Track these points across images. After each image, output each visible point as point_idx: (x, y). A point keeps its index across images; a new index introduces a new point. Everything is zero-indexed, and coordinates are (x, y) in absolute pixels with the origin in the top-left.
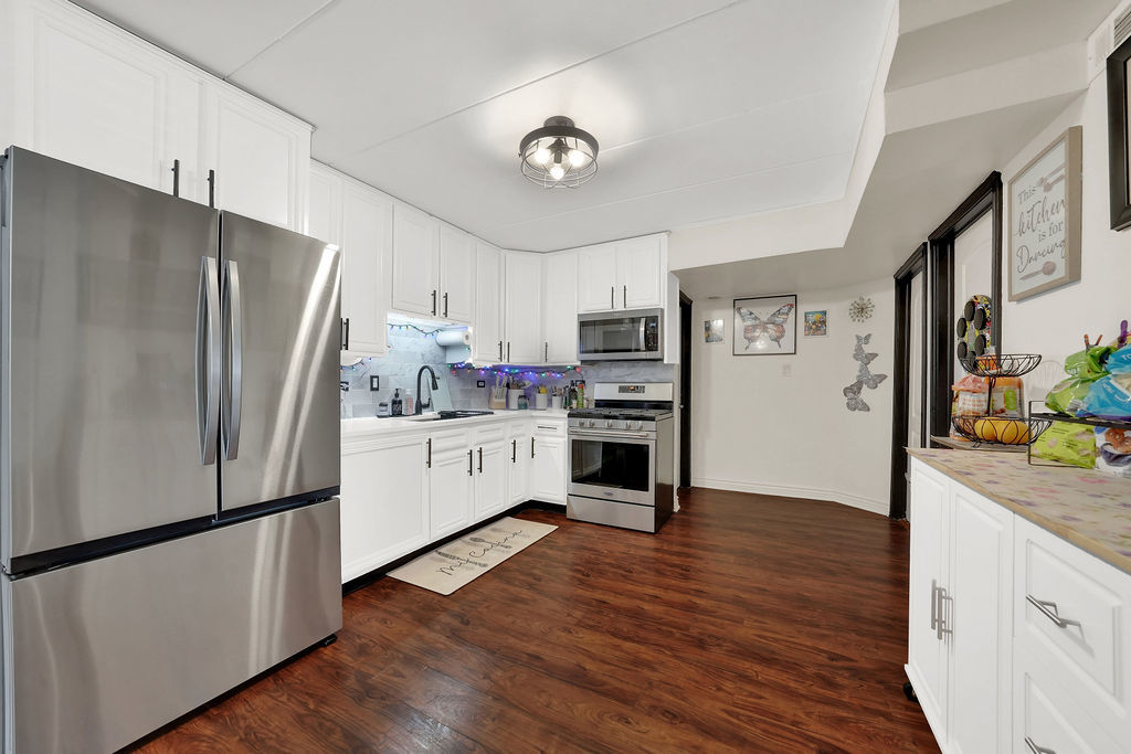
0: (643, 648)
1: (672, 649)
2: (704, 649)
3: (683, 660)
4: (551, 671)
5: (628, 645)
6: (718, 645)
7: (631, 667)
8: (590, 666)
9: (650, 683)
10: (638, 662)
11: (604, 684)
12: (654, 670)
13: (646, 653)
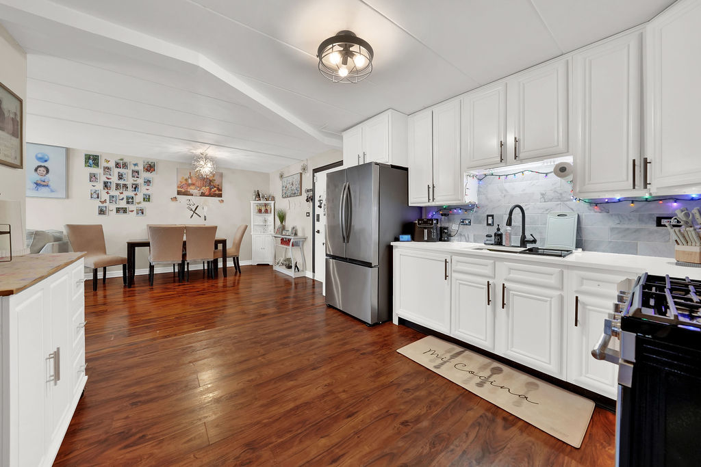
0: (282, 410)
1: (265, 425)
2: (248, 445)
3: (253, 425)
4: (301, 371)
5: (292, 405)
6: (238, 457)
7: (274, 397)
8: (291, 383)
9: (256, 399)
10: (273, 403)
11: (275, 383)
12: (262, 406)
13: (276, 410)
